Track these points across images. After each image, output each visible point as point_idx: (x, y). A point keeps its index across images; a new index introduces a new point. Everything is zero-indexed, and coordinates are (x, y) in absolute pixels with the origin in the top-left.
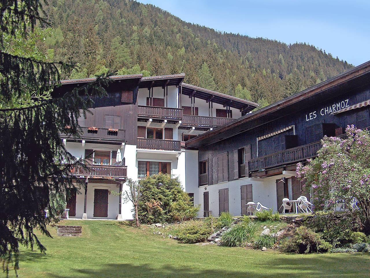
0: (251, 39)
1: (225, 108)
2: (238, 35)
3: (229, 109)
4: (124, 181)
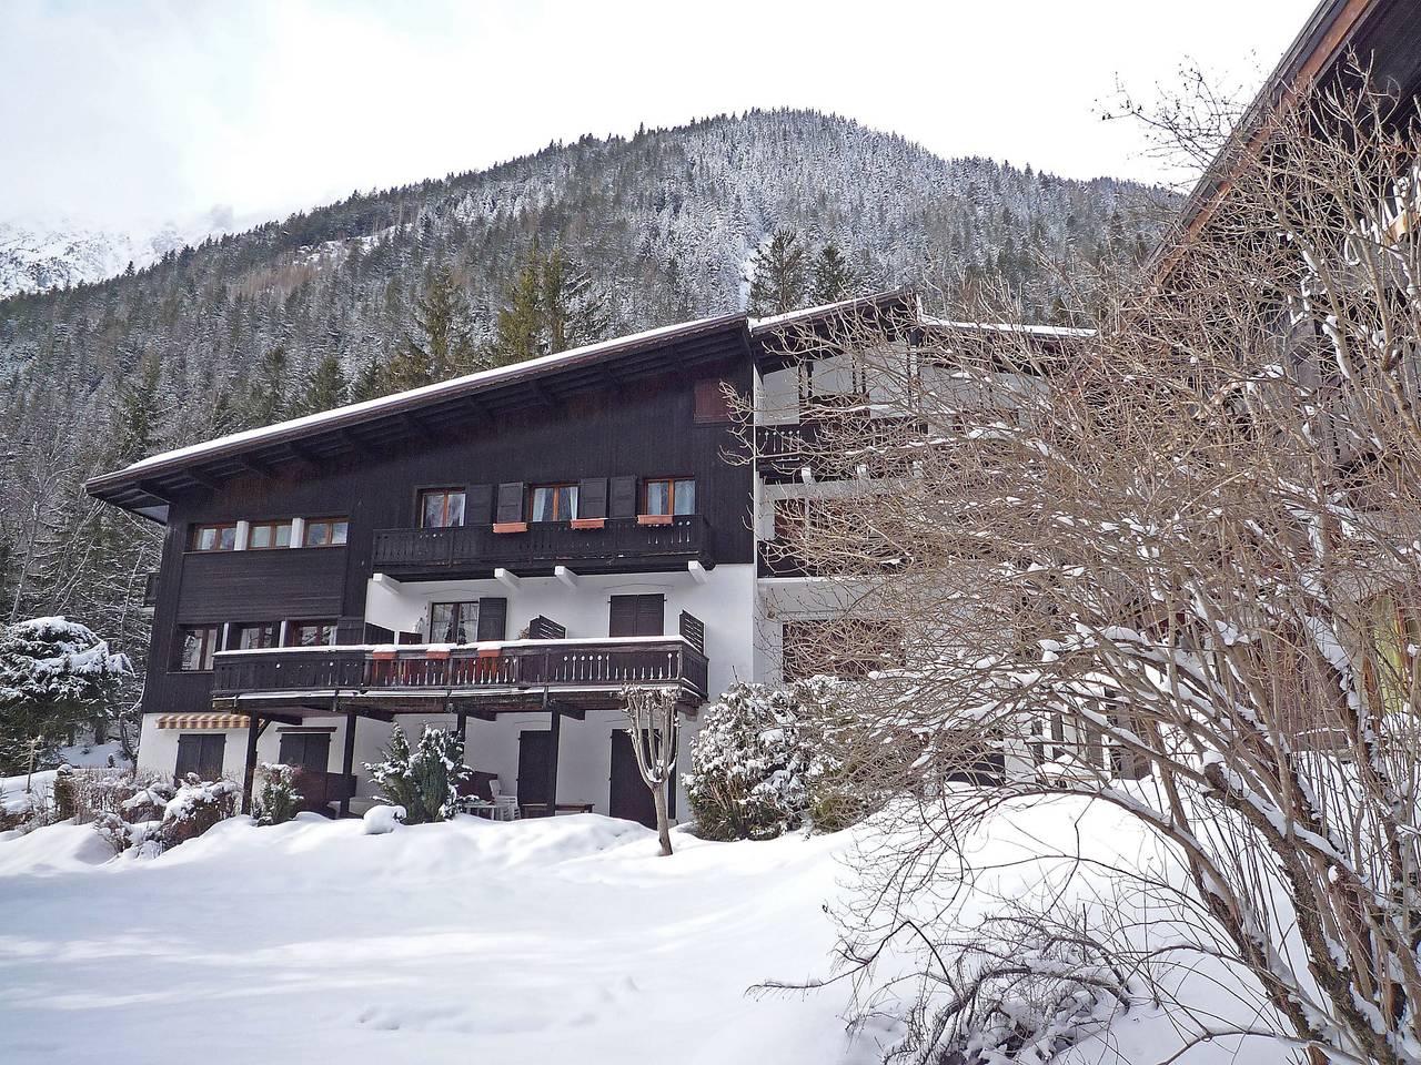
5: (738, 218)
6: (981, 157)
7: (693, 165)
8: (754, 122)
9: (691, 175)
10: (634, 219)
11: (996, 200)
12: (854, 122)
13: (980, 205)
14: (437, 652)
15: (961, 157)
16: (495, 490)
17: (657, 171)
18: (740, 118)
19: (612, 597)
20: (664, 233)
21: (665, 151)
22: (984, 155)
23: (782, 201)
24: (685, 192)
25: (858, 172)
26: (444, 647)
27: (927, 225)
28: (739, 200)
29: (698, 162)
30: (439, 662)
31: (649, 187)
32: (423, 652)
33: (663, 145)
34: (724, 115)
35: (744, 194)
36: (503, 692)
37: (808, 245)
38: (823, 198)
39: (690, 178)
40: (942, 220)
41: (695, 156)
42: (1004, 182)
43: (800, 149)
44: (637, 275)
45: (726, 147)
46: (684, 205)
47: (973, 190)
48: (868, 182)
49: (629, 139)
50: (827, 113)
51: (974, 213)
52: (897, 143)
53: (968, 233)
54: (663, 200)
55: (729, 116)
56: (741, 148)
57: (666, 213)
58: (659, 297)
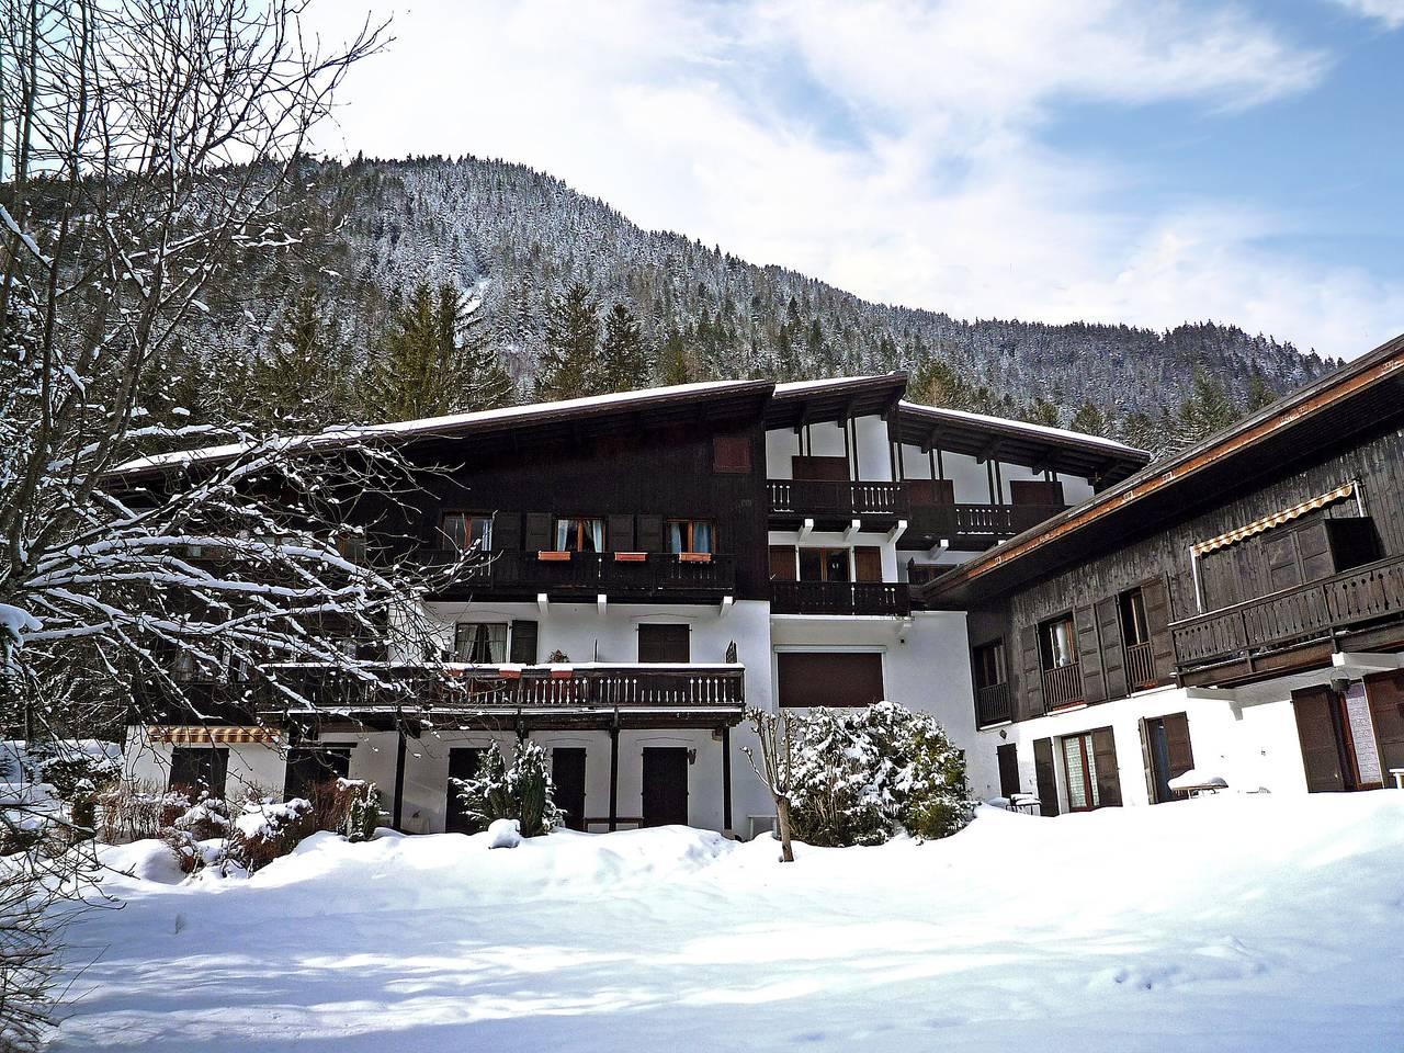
0: (1052, 330)
1: (1041, 477)
2: (1015, 323)
3: (1054, 476)
4: (736, 718)
5: (455, 257)
6: (676, 233)
7: (412, 199)
8: (468, 168)
9: (410, 208)
10: (353, 243)
11: (689, 273)
12: (563, 183)
13: (676, 276)
14: (510, 672)
15: (660, 231)
16: (524, 519)
17: (376, 200)
18: (455, 162)
19: (640, 625)
20: (383, 261)
21: (384, 182)
22: (679, 232)
23: (498, 247)
24: (403, 225)
25: (567, 230)
26: (518, 667)
27: (631, 287)
28: (456, 240)
29: (417, 197)
30: (510, 681)
31: (370, 215)
32: (497, 671)
33: (382, 177)
34: (440, 156)
35: (461, 234)
36: (575, 711)
37: (525, 292)
38: (537, 250)
39: (410, 211)
40: (645, 286)
41: (414, 192)
42: (697, 257)
43: (514, 200)
44: (359, 299)
45: (442, 187)
46: (402, 236)
47: (669, 262)
48: (575, 241)
49: (346, 163)
50: (538, 170)
51: (672, 282)
52: (602, 209)
53: (668, 300)
54: (381, 229)
55: (445, 158)
56: (456, 191)
57: (384, 241)
58: (382, 322)
